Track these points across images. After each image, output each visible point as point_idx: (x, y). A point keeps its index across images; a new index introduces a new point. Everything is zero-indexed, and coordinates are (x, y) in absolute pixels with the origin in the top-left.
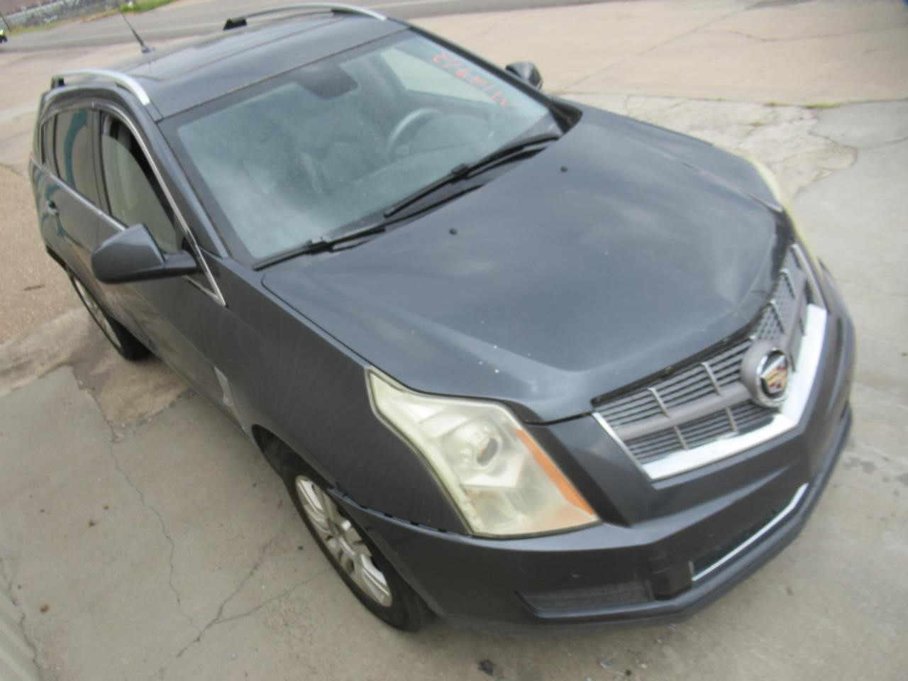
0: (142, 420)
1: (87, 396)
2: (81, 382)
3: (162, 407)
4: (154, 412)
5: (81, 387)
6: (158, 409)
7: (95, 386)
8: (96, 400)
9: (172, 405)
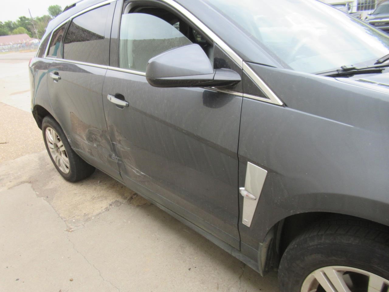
0: (87, 218)
1: (43, 201)
2: (37, 193)
3: (100, 211)
4: (95, 214)
5: (38, 196)
6: (97, 212)
7: (49, 196)
8: (50, 204)
9: (107, 209)
